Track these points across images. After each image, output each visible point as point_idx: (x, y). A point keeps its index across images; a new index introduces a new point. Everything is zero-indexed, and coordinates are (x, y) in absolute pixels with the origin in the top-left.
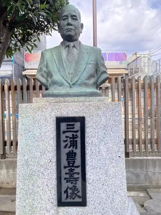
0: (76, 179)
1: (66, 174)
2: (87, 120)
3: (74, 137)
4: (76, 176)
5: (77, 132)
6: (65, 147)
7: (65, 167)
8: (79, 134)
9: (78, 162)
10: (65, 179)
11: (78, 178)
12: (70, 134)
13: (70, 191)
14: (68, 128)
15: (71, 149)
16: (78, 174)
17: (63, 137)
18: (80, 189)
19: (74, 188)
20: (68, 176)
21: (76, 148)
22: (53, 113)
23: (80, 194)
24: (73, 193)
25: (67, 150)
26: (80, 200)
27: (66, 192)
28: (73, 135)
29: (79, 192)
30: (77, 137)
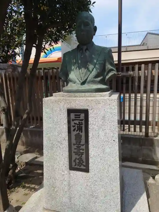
0: (82, 154)
1: (75, 149)
2: (90, 112)
3: (80, 124)
4: (81, 151)
5: (82, 120)
6: (74, 130)
7: (74, 144)
8: (83, 122)
9: (83, 141)
10: (74, 152)
11: (83, 153)
12: (77, 122)
13: (77, 161)
14: (75, 117)
15: (78, 132)
16: (83, 150)
17: (72, 123)
18: (84, 160)
19: (80, 159)
20: (76, 151)
21: (82, 132)
22: (65, 106)
23: (84, 164)
24: (79, 163)
25: (75, 133)
26: (85, 168)
27: (75, 161)
28: (79, 122)
29: (83, 162)
30: (82, 124)
